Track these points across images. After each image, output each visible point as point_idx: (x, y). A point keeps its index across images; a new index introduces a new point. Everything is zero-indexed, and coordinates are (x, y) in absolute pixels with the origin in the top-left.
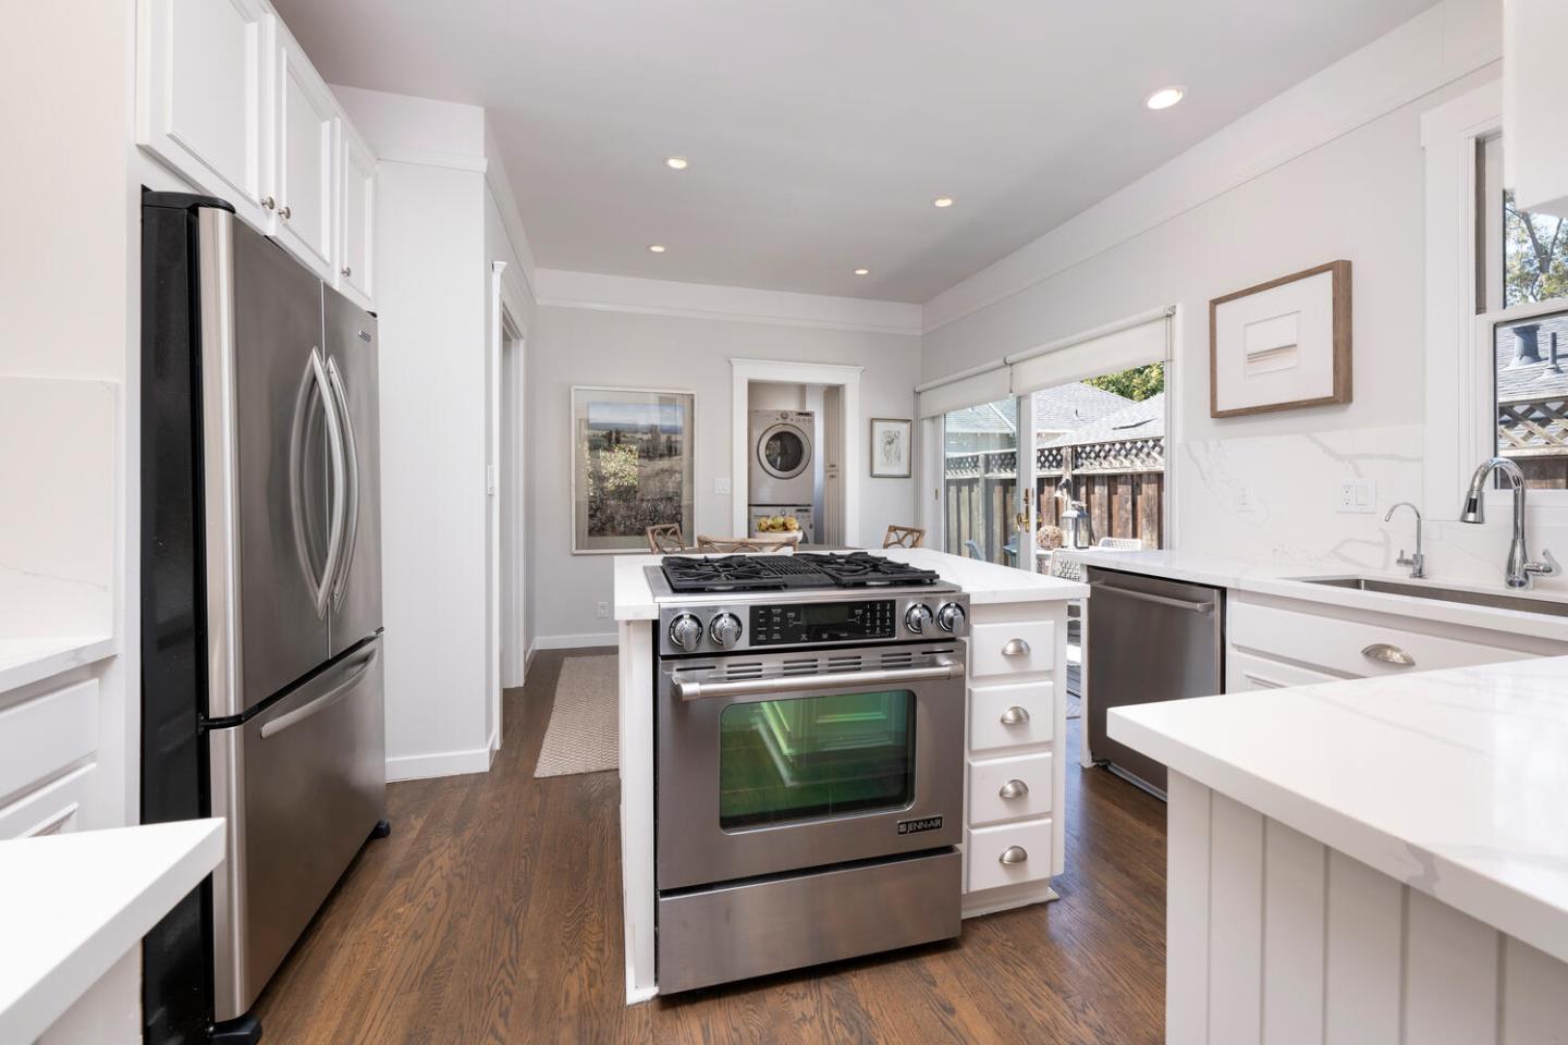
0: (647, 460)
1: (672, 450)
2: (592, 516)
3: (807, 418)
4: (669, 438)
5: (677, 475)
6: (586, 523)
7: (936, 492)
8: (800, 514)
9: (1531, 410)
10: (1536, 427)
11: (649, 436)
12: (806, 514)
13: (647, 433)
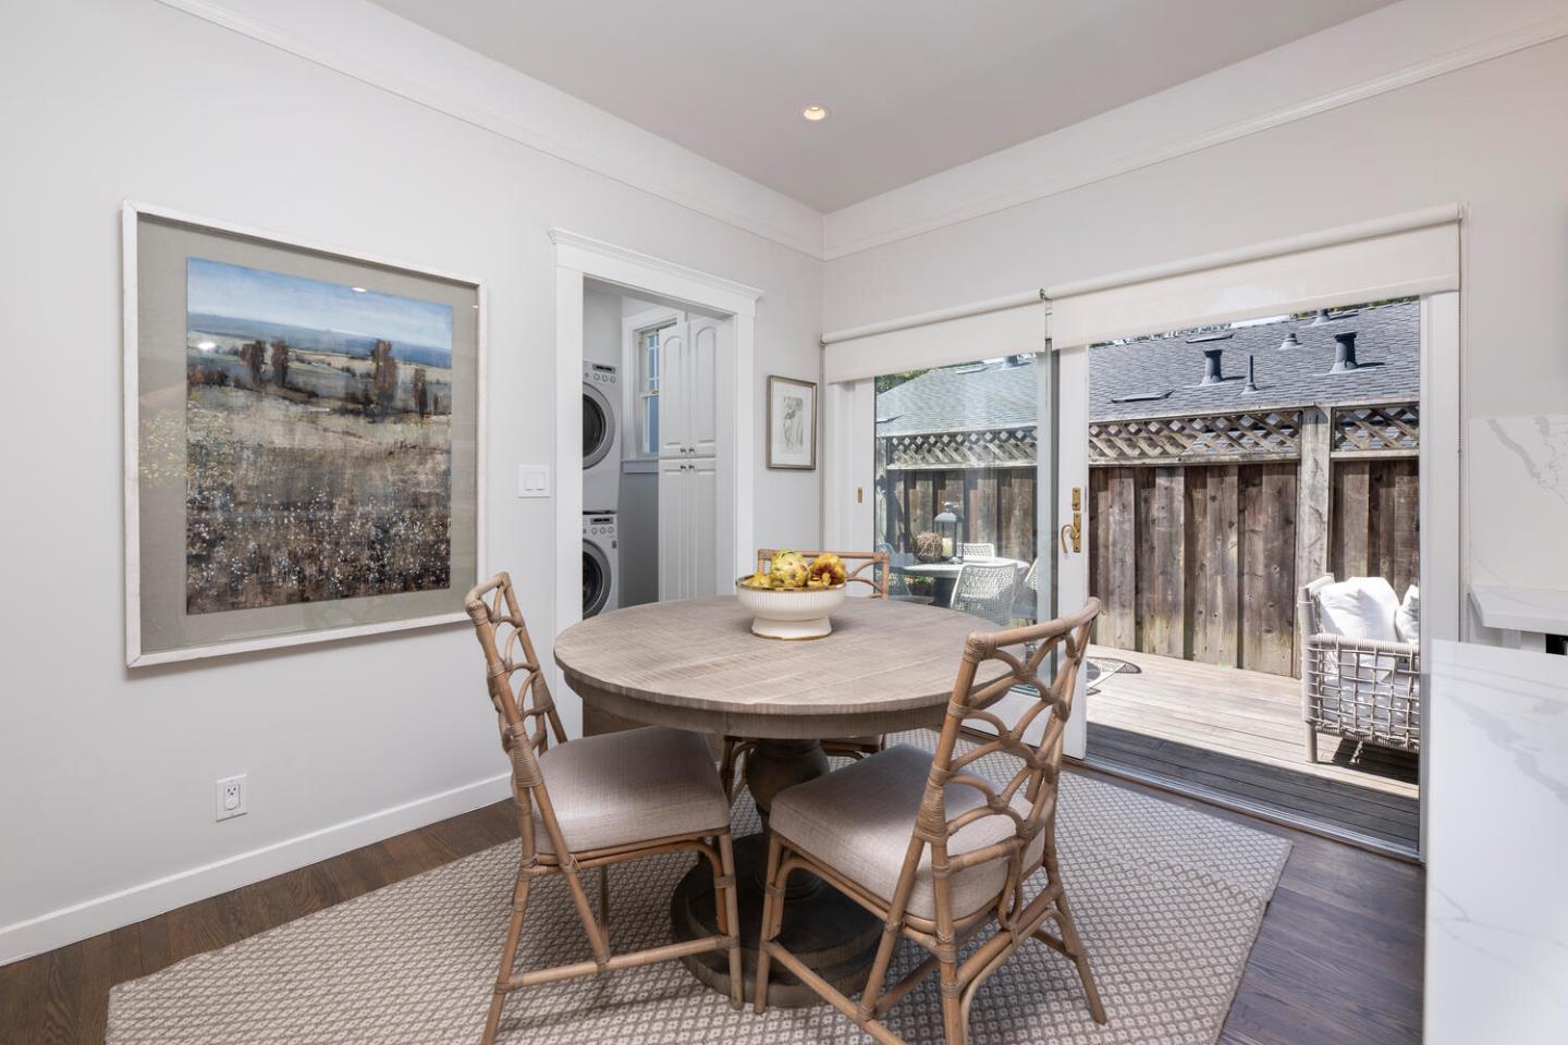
0: (362, 421)
1: (425, 402)
2: (195, 560)
3: (608, 374)
4: (419, 376)
5: (439, 457)
6: (178, 579)
7: (860, 491)
8: (599, 526)
9: (1403, 412)
10: (1407, 428)
11: (367, 366)
12: (606, 526)
13: (363, 358)
